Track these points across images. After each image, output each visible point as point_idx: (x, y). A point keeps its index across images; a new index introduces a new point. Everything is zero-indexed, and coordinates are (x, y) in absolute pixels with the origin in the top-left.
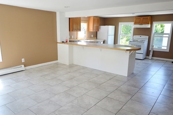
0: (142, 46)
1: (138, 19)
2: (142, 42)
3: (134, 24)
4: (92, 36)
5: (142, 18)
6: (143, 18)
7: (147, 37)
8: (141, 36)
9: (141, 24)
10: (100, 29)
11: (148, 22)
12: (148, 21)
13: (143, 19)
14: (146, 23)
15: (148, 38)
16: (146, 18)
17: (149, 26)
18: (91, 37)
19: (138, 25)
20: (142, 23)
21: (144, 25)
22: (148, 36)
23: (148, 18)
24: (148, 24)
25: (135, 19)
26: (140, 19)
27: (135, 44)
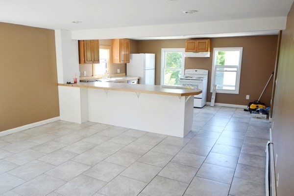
0: (199, 86)
1: (192, 43)
2: (200, 79)
3: (186, 51)
4: (119, 71)
5: (197, 42)
6: (199, 42)
7: (207, 72)
8: (196, 70)
9: (197, 52)
10: (131, 59)
11: (207, 49)
12: (207, 46)
13: (199, 44)
14: (204, 49)
16: (204, 42)
17: (208, 55)
18: (117, 73)
19: (192, 53)
20: (198, 49)
21: (200, 53)
22: (207, 71)
23: (206, 42)
24: (207, 51)
25: (186, 44)
26: (195, 43)
27: (188, 84)
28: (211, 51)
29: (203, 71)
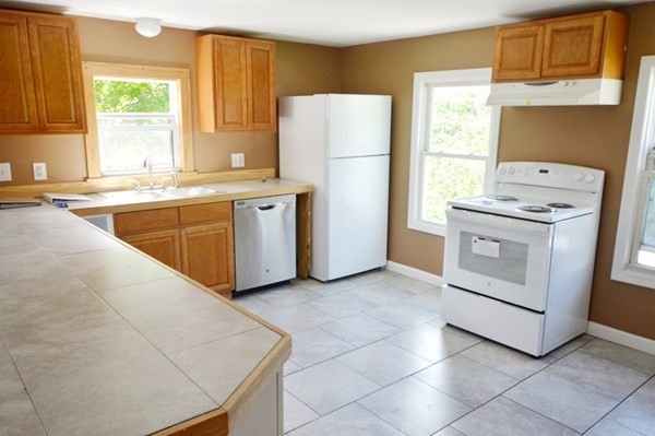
0: (531, 251)
1: (522, 37)
2: (538, 217)
3: (497, 79)
4: (238, 159)
5: (549, 29)
6: (556, 32)
7: (596, 178)
8: (545, 166)
9: (543, 79)
11: (593, 62)
12: (595, 47)
13: (557, 38)
14: (578, 65)
15: (599, 187)
16: (580, 28)
17: (606, 91)
18: (228, 167)
19: (521, 86)
20: (550, 66)
21: (562, 83)
22: (601, 174)
23: (590, 28)
24: (597, 73)
25: (499, 44)
26: (535, 36)
27: (483, 233)
28: (628, 75)
29: (578, 172)
